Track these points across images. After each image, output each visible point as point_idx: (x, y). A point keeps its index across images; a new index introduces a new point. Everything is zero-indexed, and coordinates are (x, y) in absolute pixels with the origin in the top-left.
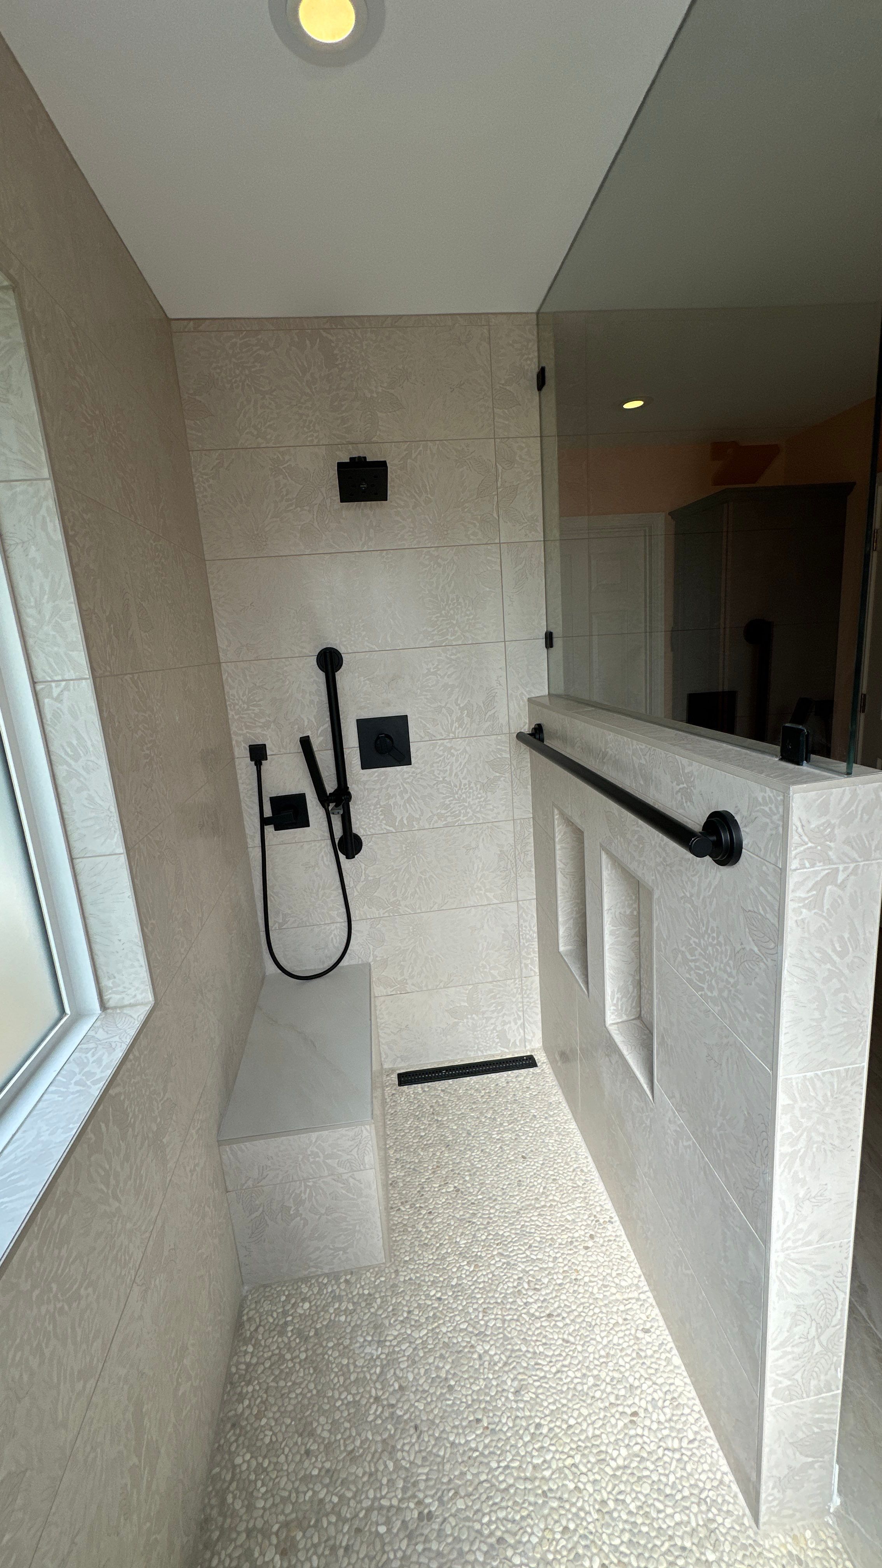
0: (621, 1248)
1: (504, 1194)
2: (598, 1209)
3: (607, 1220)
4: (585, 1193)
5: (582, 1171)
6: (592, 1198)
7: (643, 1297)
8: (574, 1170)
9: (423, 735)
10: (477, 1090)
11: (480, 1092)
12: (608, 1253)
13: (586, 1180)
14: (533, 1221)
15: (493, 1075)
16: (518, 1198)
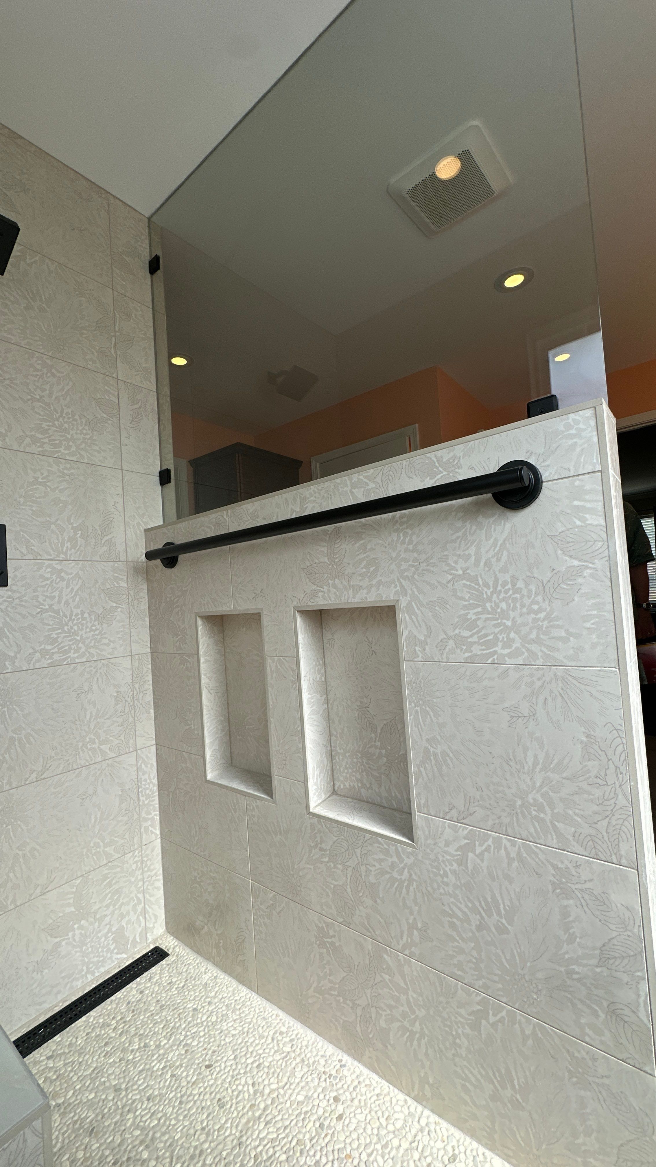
0: (370, 1085)
1: (208, 1135)
2: (322, 1062)
3: (338, 1067)
4: (299, 1055)
5: (281, 1033)
6: (308, 1055)
7: (423, 1122)
8: (273, 1039)
9: (25, 552)
10: (103, 1026)
11: (109, 1025)
12: (363, 1104)
13: (291, 1041)
14: (263, 1138)
15: (118, 995)
16: (229, 1125)
